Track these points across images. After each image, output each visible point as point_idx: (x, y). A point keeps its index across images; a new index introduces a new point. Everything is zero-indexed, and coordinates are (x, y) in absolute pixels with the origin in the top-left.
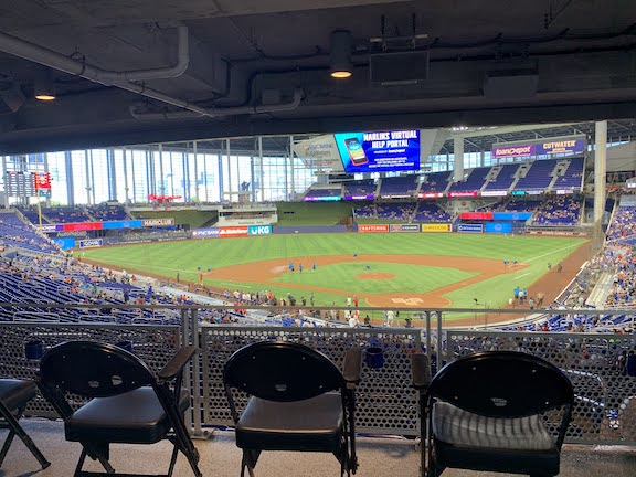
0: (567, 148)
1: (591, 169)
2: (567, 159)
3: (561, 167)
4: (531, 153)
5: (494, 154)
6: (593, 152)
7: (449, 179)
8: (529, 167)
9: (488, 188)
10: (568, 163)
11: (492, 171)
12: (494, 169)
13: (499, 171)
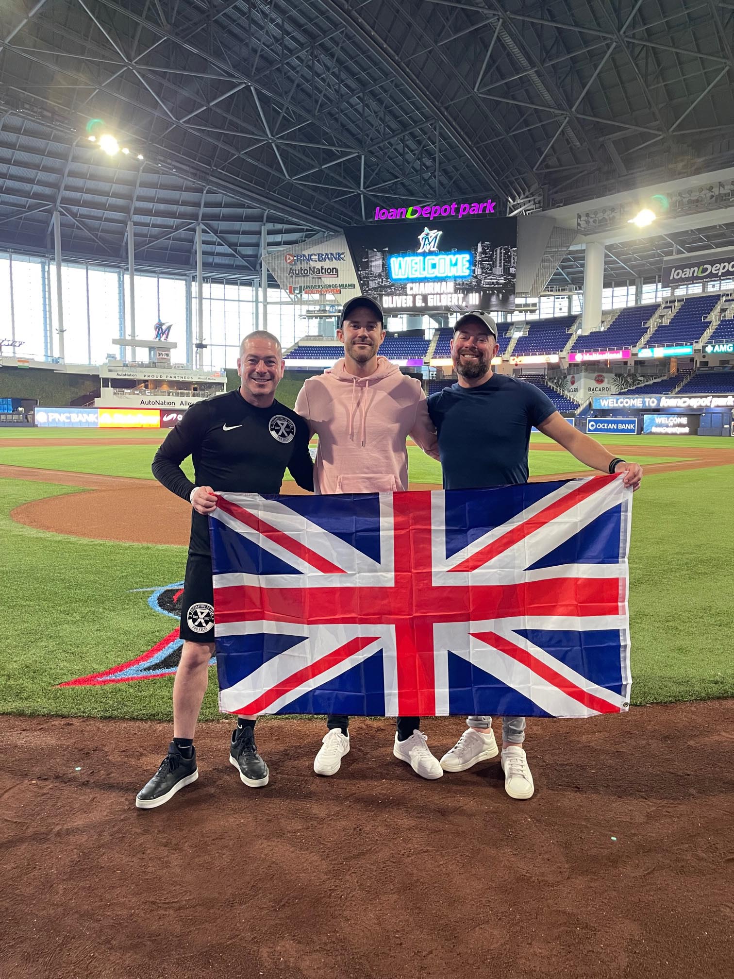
5: (665, 280)
7: (573, 330)
9: (651, 344)
11: (660, 311)
12: (665, 308)
13: (675, 311)
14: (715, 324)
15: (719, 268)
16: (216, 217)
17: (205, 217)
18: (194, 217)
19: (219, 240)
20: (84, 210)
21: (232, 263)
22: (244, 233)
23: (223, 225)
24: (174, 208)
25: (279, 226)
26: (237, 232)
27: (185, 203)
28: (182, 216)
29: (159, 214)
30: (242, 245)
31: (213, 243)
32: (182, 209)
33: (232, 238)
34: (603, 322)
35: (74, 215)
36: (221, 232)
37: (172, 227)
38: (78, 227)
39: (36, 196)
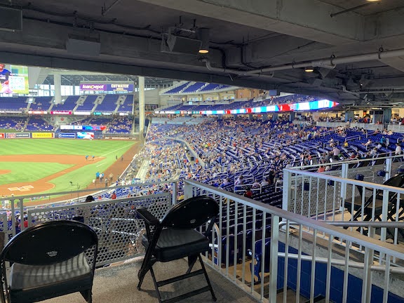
0: (124, 89)
1: (137, 102)
2: (125, 95)
3: (121, 99)
4: (104, 89)
5: (81, 88)
6: (138, 92)
7: (51, 102)
8: (103, 97)
9: (78, 110)
10: (125, 98)
11: (80, 98)
12: (82, 97)
13: (85, 99)
14: (96, 105)
15: (97, 87)
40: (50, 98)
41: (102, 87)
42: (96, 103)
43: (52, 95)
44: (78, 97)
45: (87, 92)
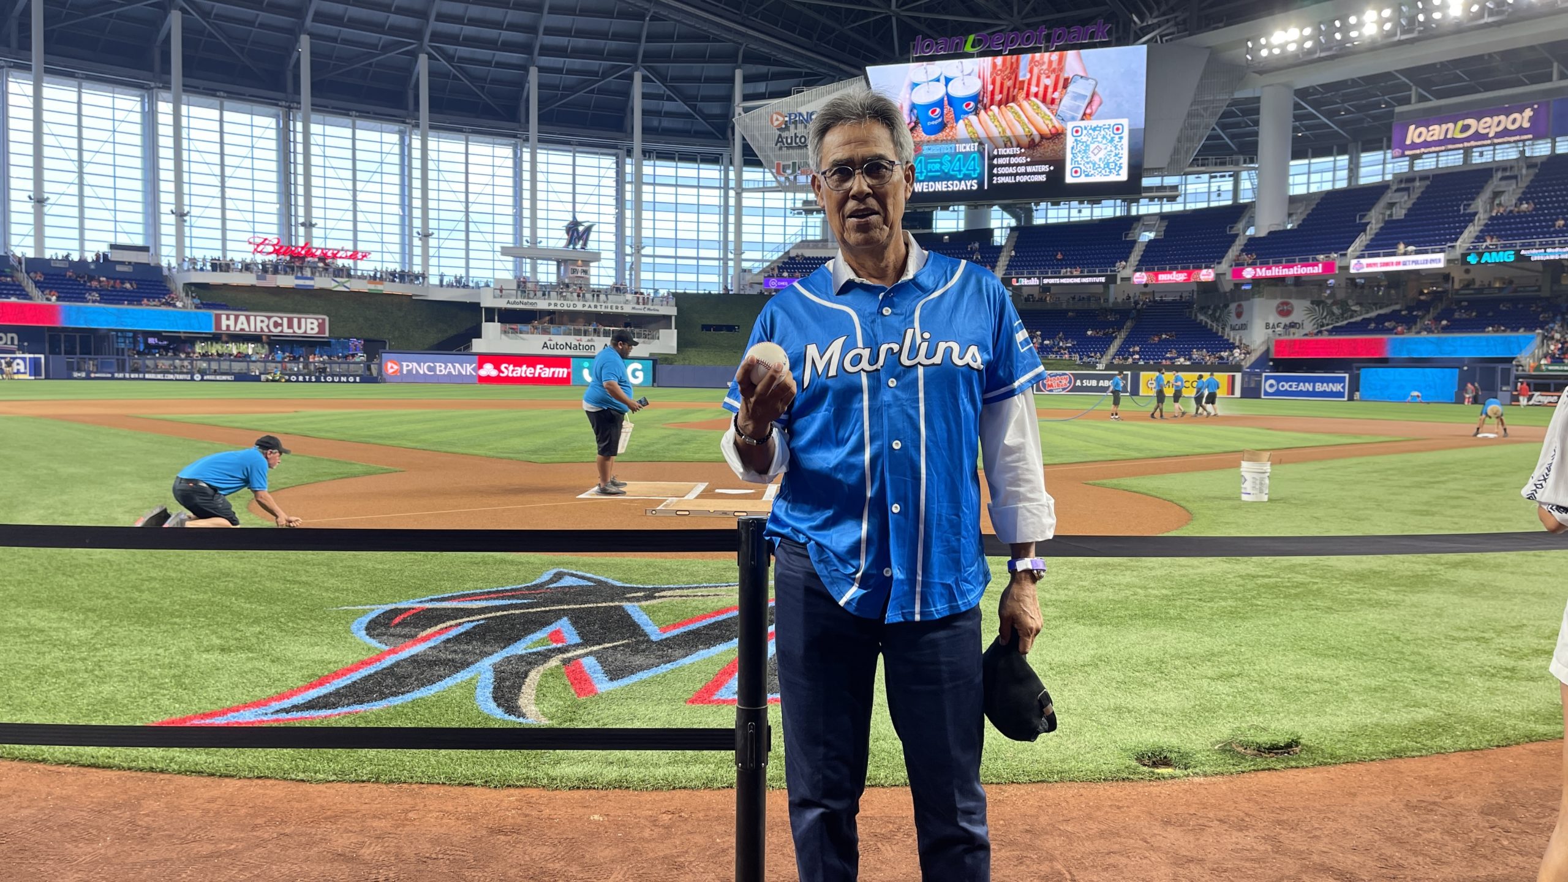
4: (1537, 131)
5: (1399, 145)
7: (1239, 227)
8: (1527, 176)
9: (1373, 248)
11: (1389, 197)
12: (1398, 190)
13: (1415, 195)
14: (1481, 219)
15: (1489, 125)
16: (665, 57)
17: (648, 56)
18: (631, 56)
19: (668, 92)
20: (463, 51)
21: (688, 127)
22: (708, 80)
23: (674, 69)
24: (600, 43)
25: (763, 69)
26: (697, 79)
27: (616, 36)
28: (613, 55)
29: (577, 53)
30: (705, 99)
31: (660, 97)
32: (612, 45)
33: (689, 88)
34: (1290, 215)
35: (450, 58)
36: (673, 79)
37: (596, 74)
38: (455, 77)
39: (394, 30)
40: (1237, 212)
41: (1524, 119)
42: (1481, 208)
43: (1245, 198)
44: (1376, 191)
45: (1426, 164)
